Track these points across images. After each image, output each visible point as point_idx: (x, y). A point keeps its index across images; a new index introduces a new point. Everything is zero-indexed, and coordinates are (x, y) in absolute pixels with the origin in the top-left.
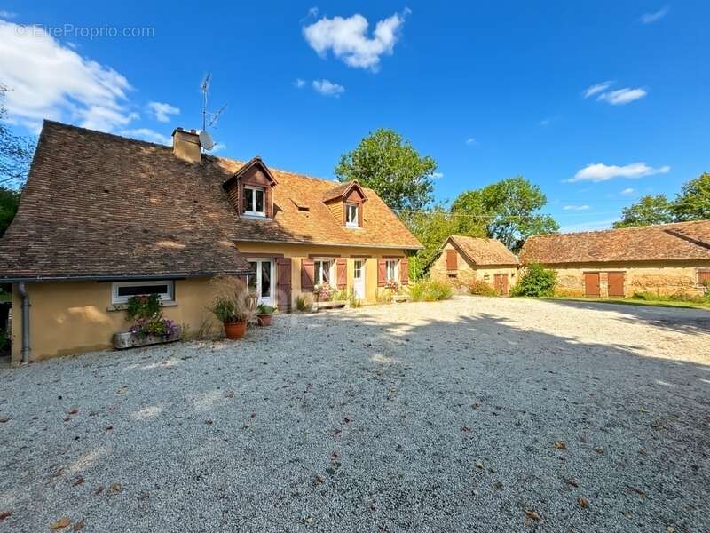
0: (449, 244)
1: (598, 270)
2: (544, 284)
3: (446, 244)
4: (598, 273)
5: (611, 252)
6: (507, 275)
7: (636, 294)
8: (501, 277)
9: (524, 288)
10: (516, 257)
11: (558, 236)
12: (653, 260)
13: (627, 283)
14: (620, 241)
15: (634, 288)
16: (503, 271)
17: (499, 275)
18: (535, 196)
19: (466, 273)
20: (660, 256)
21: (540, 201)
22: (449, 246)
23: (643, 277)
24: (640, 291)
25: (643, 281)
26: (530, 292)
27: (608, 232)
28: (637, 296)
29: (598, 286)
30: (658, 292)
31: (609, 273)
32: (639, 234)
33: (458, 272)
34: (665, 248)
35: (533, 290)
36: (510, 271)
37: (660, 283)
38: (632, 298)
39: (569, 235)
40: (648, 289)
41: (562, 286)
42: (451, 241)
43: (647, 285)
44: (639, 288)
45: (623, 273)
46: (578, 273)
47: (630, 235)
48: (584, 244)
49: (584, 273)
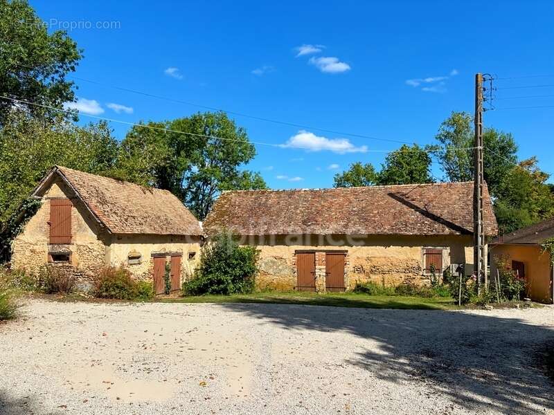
0: (55, 186)
1: (314, 248)
2: (238, 271)
3: (48, 186)
4: (313, 252)
5: (330, 220)
6: (178, 256)
7: (358, 286)
8: (168, 258)
9: (204, 280)
10: (201, 223)
11: (263, 193)
12: (379, 235)
13: (349, 268)
14: (341, 206)
15: (356, 277)
16: (172, 247)
17: (162, 255)
18: (240, 144)
19: (90, 250)
20: (386, 229)
21: (247, 153)
22: (55, 191)
23: (368, 259)
24: (363, 280)
25: (367, 267)
26: (215, 287)
27: (326, 191)
28: (361, 289)
29: (314, 273)
30: (383, 281)
31: (328, 253)
32: (362, 196)
33: (72, 248)
34: (391, 218)
35: (220, 282)
36: (185, 248)
37: (386, 268)
38: (354, 291)
39: (278, 192)
40: (373, 277)
41: (266, 274)
42: (58, 179)
43: (372, 271)
44: (362, 276)
45: (344, 253)
46: (287, 252)
47: (352, 198)
48: (296, 208)
49: (297, 252)
